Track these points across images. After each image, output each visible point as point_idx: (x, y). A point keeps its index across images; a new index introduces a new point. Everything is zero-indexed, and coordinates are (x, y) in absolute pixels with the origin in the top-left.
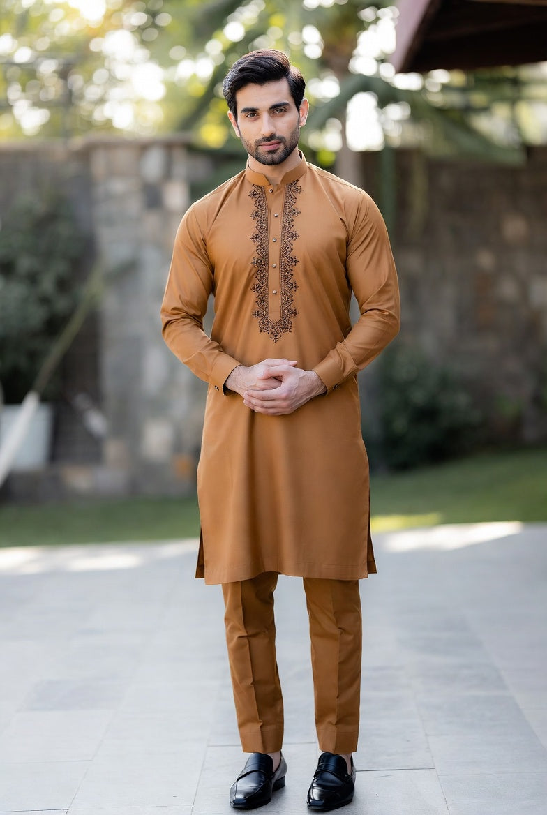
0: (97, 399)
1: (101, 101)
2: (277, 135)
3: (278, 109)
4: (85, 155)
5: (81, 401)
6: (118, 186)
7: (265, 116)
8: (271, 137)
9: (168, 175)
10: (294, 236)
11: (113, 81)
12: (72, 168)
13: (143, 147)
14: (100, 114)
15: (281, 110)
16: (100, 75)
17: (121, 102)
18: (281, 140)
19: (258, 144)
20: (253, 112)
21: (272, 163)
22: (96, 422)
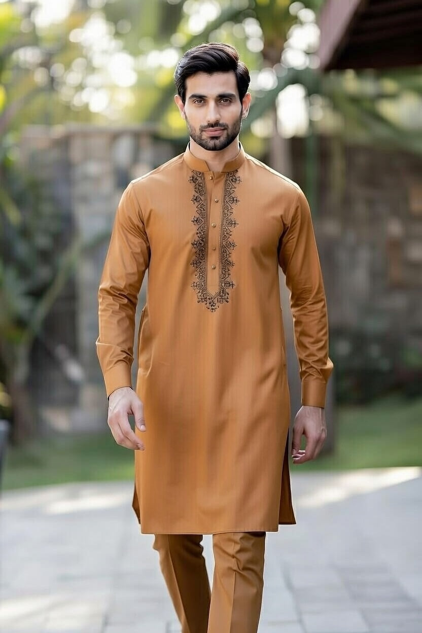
0: (74, 350)
1: (80, 87)
2: (221, 122)
3: (223, 99)
4: (65, 142)
5: (61, 351)
6: (93, 168)
7: (212, 104)
8: (216, 124)
9: (136, 159)
10: (233, 223)
11: (90, 69)
12: (54, 155)
13: (115, 136)
14: (79, 100)
15: (227, 100)
16: (78, 62)
17: (97, 88)
18: (225, 128)
19: (202, 129)
20: (201, 99)
21: (214, 149)
22: (75, 371)
